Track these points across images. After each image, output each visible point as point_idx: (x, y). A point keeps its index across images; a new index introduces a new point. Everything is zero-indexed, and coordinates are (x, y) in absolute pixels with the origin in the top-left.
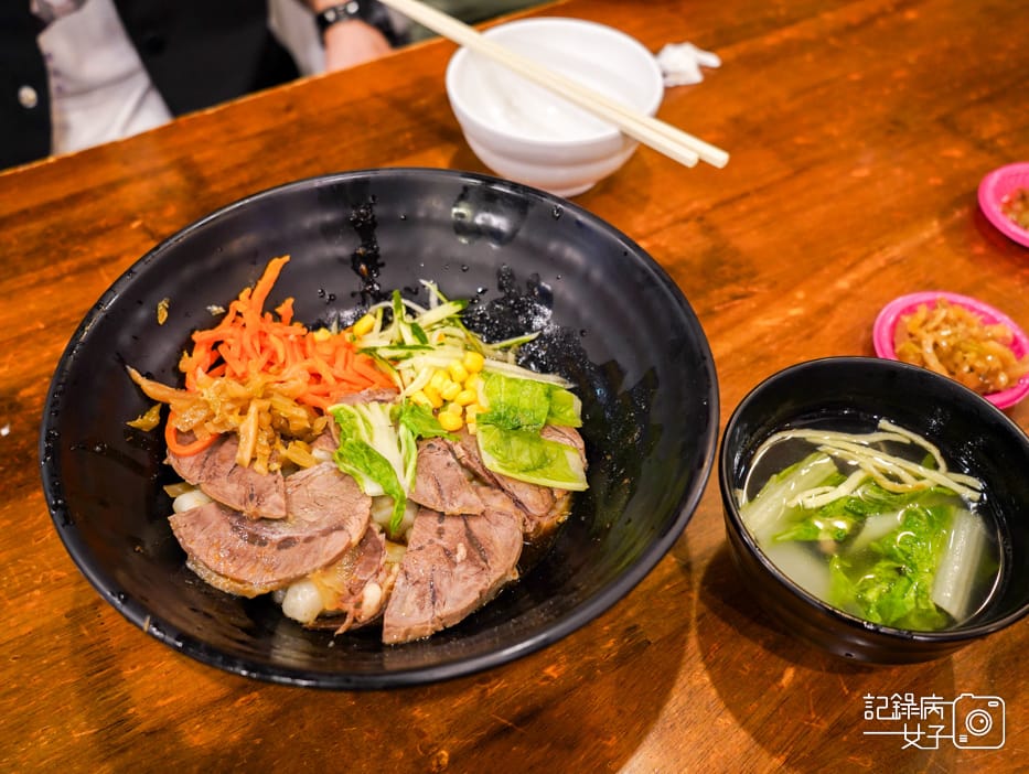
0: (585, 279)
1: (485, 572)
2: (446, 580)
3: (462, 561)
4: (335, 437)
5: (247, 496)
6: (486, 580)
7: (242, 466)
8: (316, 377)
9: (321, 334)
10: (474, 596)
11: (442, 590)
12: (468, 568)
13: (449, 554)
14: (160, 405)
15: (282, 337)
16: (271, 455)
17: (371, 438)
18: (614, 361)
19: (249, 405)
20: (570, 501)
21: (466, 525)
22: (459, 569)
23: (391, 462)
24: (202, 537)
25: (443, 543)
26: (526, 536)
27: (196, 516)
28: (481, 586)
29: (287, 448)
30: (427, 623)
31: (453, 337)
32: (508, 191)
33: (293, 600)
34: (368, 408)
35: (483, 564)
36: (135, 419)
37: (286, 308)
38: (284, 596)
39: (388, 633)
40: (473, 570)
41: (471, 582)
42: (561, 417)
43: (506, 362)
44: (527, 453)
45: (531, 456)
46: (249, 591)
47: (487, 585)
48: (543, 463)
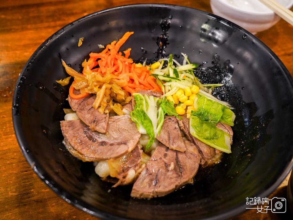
0: (250, 66)
1: (180, 177)
2: (163, 177)
3: (172, 170)
4: (133, 106)
5: (93, 121)
6: (179, 181)
7: (94, 108)
8: (132, 80)
9: (139, 65)
10: (173, 187)
11: (160, 180)
12: (173, 174)
13: (167, 166)
14: (70, 77)
15: (123, 62)
16: (107, 106)
17: (147, 110)
18: (254, 103)
19: (103, 85)
20: (222, 156)
21: (177, 155)
22: (169, 173)
23: (152, 122)
24: (71, 132)
25: (166, 160)
26: (200, 165)
27: (71, 124)
28: (177, 183)
29: (113, 105)
30: (151, 193)
31: (189, 78)
32: (226, 24)
33: (99, 168)
34: (149, 97)
35: (180, 174)
36: (59, 80)
37: (128, 52)
38: (97, 164)
39: (133, 193)
40: (175, 175)
41: (173, 180)
42: (226, 120)
43: (208, 93)
44: (208, 132)
45: (210, 133)
46: (84, 159)
47: (179, 183)
48: (214, 137)
